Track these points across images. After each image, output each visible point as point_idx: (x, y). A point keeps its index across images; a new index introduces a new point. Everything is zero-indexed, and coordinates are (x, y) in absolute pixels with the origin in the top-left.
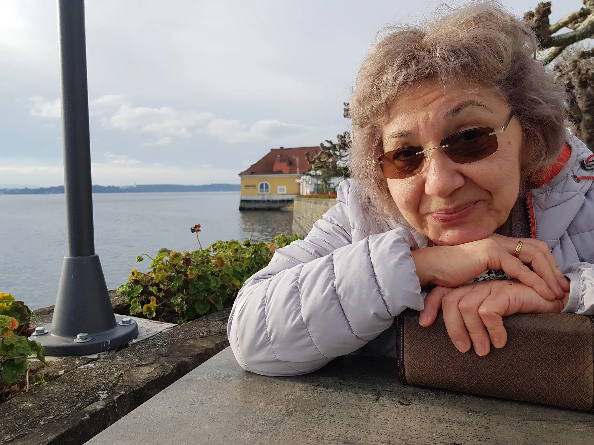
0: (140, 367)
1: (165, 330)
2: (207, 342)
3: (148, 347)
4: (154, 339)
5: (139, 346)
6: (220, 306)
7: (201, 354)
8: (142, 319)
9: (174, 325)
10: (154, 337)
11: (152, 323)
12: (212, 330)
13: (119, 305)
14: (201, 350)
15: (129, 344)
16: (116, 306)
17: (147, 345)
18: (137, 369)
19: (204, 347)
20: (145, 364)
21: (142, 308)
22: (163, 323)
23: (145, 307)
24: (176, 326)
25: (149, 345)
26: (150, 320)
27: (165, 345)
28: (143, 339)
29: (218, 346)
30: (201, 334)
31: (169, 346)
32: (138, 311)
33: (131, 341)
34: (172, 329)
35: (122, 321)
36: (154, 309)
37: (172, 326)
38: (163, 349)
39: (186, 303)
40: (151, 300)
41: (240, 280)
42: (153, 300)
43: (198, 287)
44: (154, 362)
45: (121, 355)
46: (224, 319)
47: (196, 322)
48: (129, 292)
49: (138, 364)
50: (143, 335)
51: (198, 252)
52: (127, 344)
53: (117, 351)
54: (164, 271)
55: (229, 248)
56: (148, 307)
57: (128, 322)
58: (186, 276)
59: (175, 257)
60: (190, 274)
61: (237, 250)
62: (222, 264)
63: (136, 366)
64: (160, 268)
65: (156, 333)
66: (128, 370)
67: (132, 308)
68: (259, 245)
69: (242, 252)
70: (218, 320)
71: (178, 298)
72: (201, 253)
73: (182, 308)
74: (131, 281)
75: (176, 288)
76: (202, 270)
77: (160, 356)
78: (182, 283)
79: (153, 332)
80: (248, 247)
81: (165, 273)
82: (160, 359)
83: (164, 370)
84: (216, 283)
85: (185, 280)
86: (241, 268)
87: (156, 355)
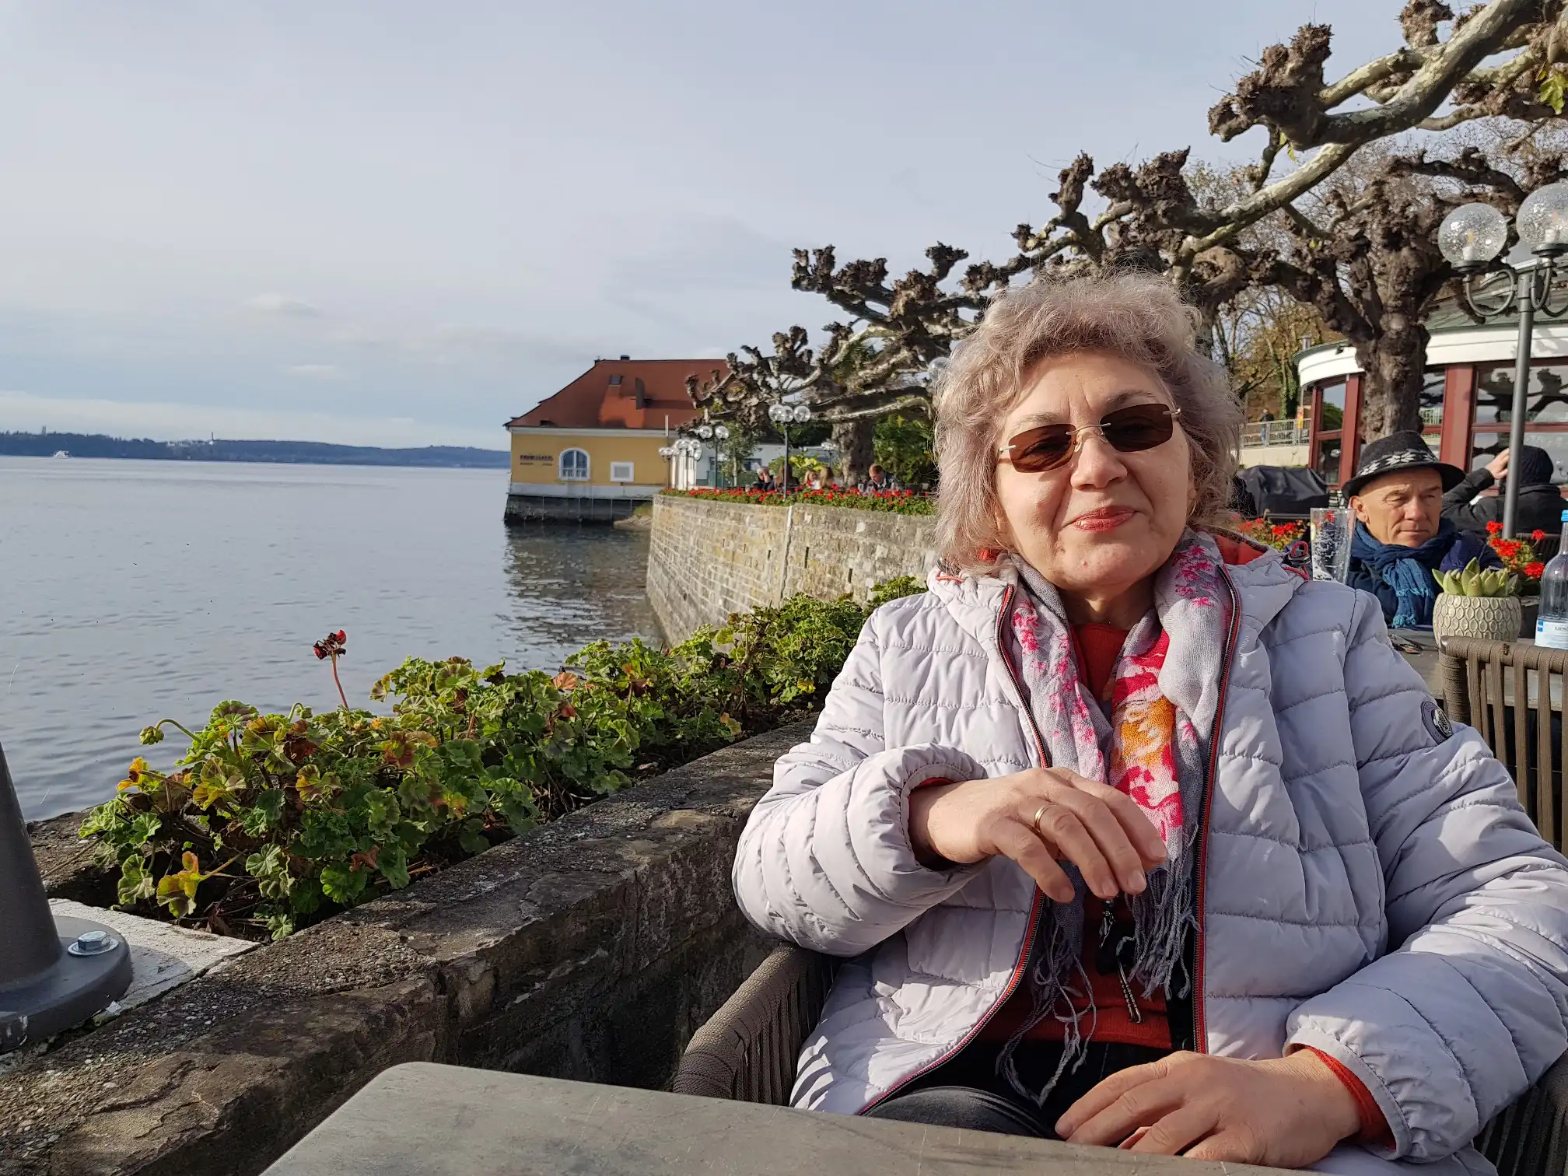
0: (115, 1114)
1: (217, 964)
2: (342, 1012)
3: (154, 1029)
4: (178, 1000)
5: (127, 1027)
6: (398, 876)
7: (320, 1055)
8: (153, 921)
9: (250, 944)
10: (179, 991)
11: (180, 937)
12: (364, 965)
13: (88, 868)
14: (321, 1043)
15: (96, 1019)
16: (75, 873)
17: (152, 1025)
18: (106, 1121)
19: (330, 1030)
20: (132, 1100)
21: (155, 884)
22: (214, 939)
23: (164, 882)
24: (254, 948)
25: (159, 1022)
26: (176, 928)
27: (209, 1022)
28: (145, 1000)
29: (378, 1024)
30: (328, 980)
31: (220, 1028)
32: (143, 893)
33: (104, 1010)
34: (240, 962)
35: (80, 942)
36: (190, 889)
37: (243, 949)
38: (199, 1040)
39: (293, 873)
40: (185, 863)
41: (465, 790)
42: (190, 862)
43: (329, 825)
44: (165, 1091)
45: (63, 1064)
46: (403, 922)
47: (317, 932)
48: (118, 832)
49: (109, 1102)
50: (146, 984)
51: (335, 717)
52: (90, 1021)
53: (52, 1048)
54: (223, 778)
55: (442, 685)
56: (175, 884)
57: (96, 944)
58: (293, 792)
59: (261, 735)
60: (305, 788)
61: (463, 694)
62: (407, 755)
63: (104, 1110)
64: (214, 768)
65: (183, 979)
66: (76, 1126)
67: (126, 884)
68: (528, 680)
69: (478, 698)
70: (386, 928)
71: (268, 858)
72: (343, 721)
73: (277, 887)
74: (127, 799)
75: (262, 827)
76: (345, 777)
77: (186, 1068)
78: (280, 814)
79: (180, 970)
80: (497, 684)
81: (227, 784)
82: (186, 1080)
83: (193, 1124)
84: (388, 812)
85: (291, 806)
86: (469, 757)
87: (175, 1065)
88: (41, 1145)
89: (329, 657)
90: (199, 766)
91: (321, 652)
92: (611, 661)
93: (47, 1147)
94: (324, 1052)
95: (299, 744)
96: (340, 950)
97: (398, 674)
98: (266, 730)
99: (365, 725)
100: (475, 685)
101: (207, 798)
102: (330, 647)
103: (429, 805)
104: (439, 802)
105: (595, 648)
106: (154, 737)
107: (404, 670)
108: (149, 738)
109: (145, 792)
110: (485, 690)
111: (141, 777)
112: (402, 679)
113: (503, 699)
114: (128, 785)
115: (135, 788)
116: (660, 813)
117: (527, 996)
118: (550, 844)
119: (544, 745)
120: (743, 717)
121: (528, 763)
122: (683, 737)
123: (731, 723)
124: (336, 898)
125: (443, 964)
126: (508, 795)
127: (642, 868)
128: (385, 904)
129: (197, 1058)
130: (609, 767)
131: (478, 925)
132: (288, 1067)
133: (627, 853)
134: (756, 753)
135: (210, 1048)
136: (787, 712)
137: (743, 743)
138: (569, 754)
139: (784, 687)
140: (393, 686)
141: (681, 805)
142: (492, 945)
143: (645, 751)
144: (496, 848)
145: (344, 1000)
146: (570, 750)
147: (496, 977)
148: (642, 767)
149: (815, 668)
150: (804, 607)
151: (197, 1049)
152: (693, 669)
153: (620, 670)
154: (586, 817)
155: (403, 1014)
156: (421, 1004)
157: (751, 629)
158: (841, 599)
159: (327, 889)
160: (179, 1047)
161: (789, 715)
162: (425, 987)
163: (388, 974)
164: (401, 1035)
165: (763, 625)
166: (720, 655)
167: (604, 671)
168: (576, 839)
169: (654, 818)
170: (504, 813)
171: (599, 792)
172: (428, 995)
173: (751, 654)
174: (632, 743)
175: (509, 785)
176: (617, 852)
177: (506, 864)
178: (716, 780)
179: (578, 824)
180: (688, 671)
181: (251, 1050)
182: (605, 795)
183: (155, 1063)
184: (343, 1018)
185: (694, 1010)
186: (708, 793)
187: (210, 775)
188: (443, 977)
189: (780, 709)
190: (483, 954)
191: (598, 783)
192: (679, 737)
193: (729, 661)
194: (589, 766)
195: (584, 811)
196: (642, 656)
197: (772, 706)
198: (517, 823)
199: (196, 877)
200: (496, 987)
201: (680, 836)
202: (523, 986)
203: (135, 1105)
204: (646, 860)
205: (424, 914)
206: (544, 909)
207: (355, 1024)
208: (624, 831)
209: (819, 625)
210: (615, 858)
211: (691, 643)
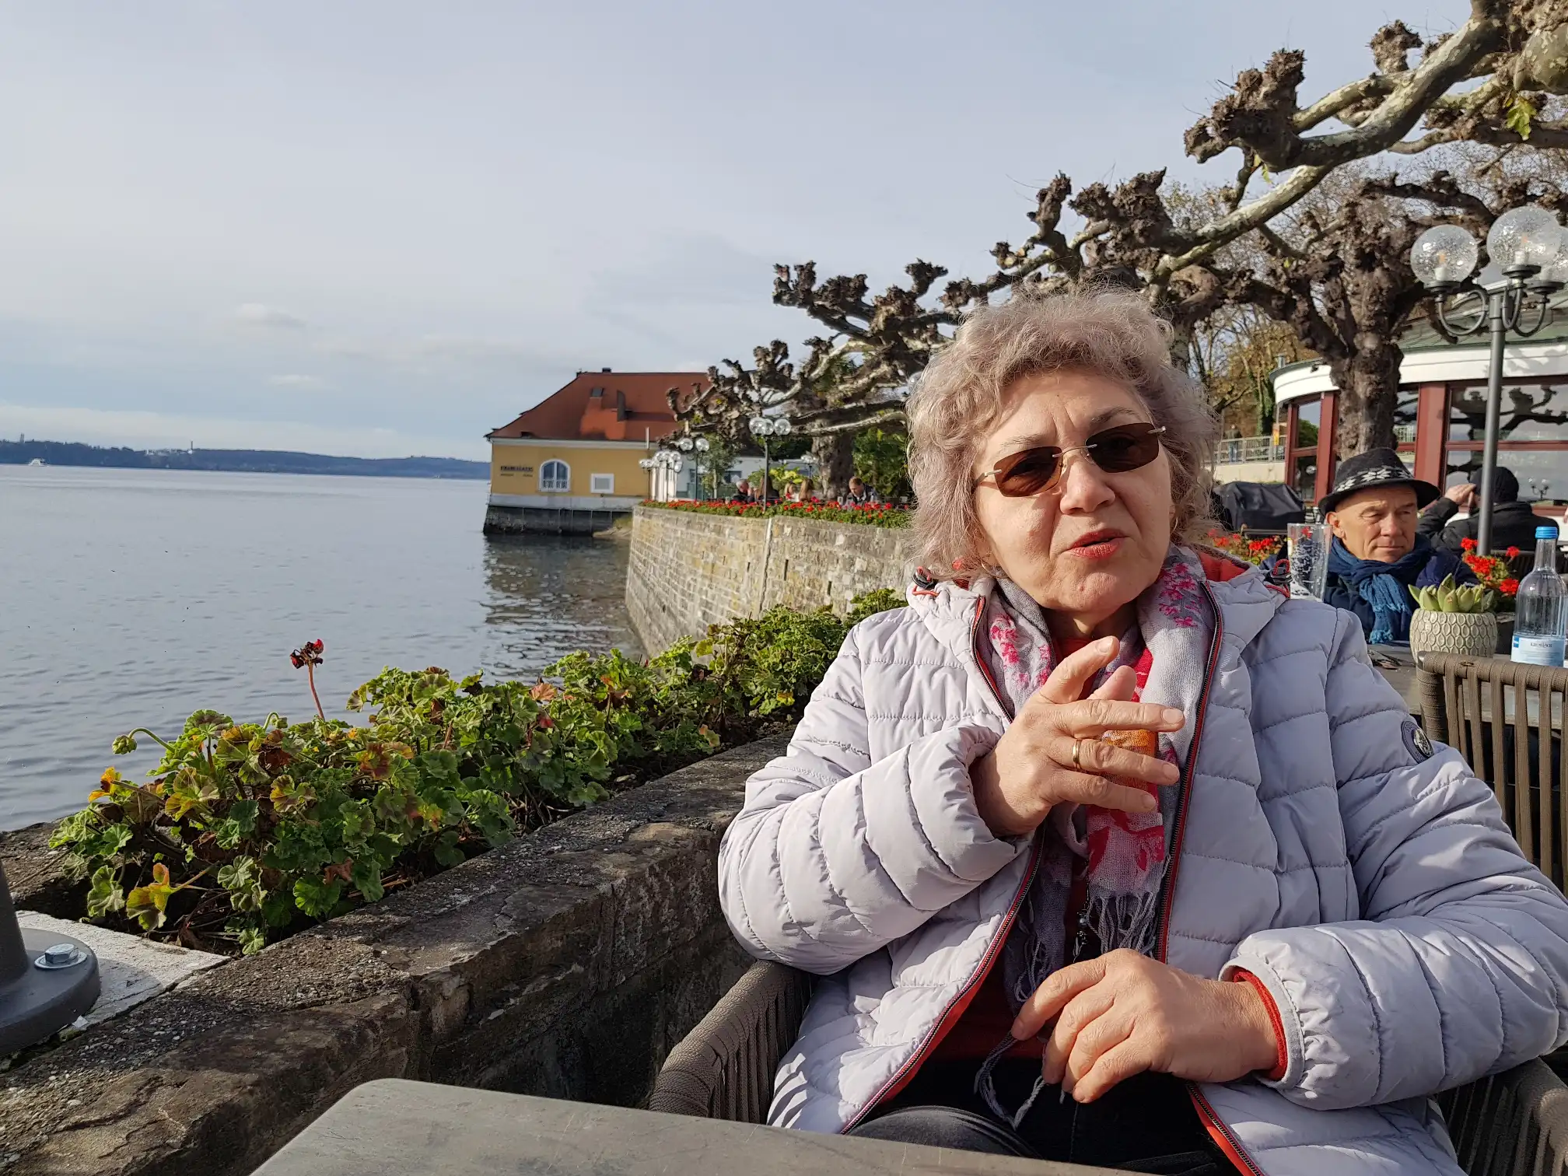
0: (79, 1132)
1: (186, 978)
2: (313, 1028)
3: (121, 1045)
4: (145, 1017)
5: (94, 1042)
6: (372, 889)
7: (289, 1072)
8: (122, 934)
9: (221, 958)
10: (148, 1005)
11: (150, 951)
12: (336, 980)
13: (57, 880)
14: (291, 1059)
15: (62, 1034)
16: (44, 885)
17: (119, 1040)
18: (69, 1140)
19: (302, 1046)
20: (97, 1118)
21: (125, 896)
22: (184, 953)
23: (135, 894)
24: (225, 963)
25: (126, 1037)
26: (145, 941)
27: (177, 1038)
28: (110, 1015)
29: (349, 1040)
30: (299, 995)
31: (189, 1043)
32: (112, 906)
33: (70, 1025)
34: (210, 977)
35: (47, 955)
36: (161, 901)
37: (213, 964)
38: (167, 1056)
39: (265, 886)
40: (155, 875)
41: (442, 802)
42: (161, 873)
43: (303, 837)
44: (131, 1109)
45: (26, 1081)
46: (377, 936)
47: (289, 946)
48: (89, 842)
49: (73, 1119)
50: (114, 999)
52: (56, 1036)
53: (16, 1064)
54: (196, 788)
55: (420, 696)
56: (145, 897)
57: (64, 957)
58: (267, 803)
59: (235, 745)
60: (279, 799)
61: (440, 704)
62: (382, 767)
63: (67, 1129)
64: (187, 778)
65: (155, 992)
66: (37, 1145)
68: (506, 691)
69: (455, 709)
71: (240, 870)
72: (318, 731)
73: (249, 900)
74: (98, 810)
75: (235, 839)
76: (320, 787)
77: (154, 1084)
78: (253, 825)
79: (149, 985)
80: (475, 695)
81: (200, 794)
82: (153, 1097)
83: (160, 1142)
84: (362, 823)
85: (264, 817)
86: (445, 768)
87: (142, 1082)
88: (3, 1164)
89: (305, 667)
90: (173, 776)
91: (298, 661)
92: (590, 671)
93: (8, 1166)
94: (295, 1069)
95: (274, 754)
96: (312, 965)
97: (376, 683)
98: (241, 740)
99: (341, 735)
100: (453, 695)
101: (179, 809)
102: (308, 656)
103: (405, 816)
104: (414, 814)
105: (573, 659)
106: (127, 747)
107: (381, 680)
108: (121, 748)
109: (116, 802)
110: (462, 700)
111: (113, 788)
112: (379, 690)
113: (481, 709)
114: (98, 796)
115: (106, 799)
116: (638, 826)
117: (500, 1012)
118: (526, 857)
119: (521, 757)
120: (721, 729)
121: (505, 776)
122: (662, 749)
123: (709, 735)
124: (309, 911)
125: (416, 978)
126: (484, 807)
127: (619, 881)
128: (358, 918)
129: (165, 1074)
130: (586, 779)
131: (451, 941)
132: (256, 1084)
133: (604, 866)
134: (734, 765)
135: (178, 1065)
136: (766, 724)
137: (722, 755)
138: (545, 765)
139: (763, 699)
140: (370, 696)
141: (659, 817)
142: (466, 960)
143: (623, 764)
144: (472, 861)
145: (316, 1016)
146: (547, 762)
147: (470, 992)
148: (620, 779)
149: (794, 681)
150: (784, 619)
151: (165, 1065)
152: (672, 680)
153: (598, 681)
154: (563, 829)
155: (375, 1029)
156: (392, 1020)
157: (731, 640)
158: (821, 612)
159: (300, 902)
160: (146, 1063)
161: (768, 727)
162: (397, 1002)
163: (361, 989)
164: (373, 1050)
165: (742, 637)
166: (698, 667)
167: (582, 682)
168: (552, 852)
169: (631, 831)
170: (479, 825)
171: (577, 804)
172: (401, 1012)
173: (730, 665)
174: (610, 754)
175: (485, 796)
176: (594, 866)
177: (480, 878)
178: (694, 793)
179: (553, 837)
180: (667, 683)
181: (220, 1066)
182: (583, 807)
183: (122, 1079)
184: (315, 1034)
185: (671, 1028)
186: (686, 806)
187: (183, 786)
188: (417, 993)
189: (759, 721)
190: (456, 970)
191: (576, 795)
192: (657, 748)
193: (708, 673)
194: (566, 778)
195: (561, 823)
196: (621, 667)
197: (751, 718)
198: (494, 835)
199: (167, 889)
200: (470, 1004)
201: (658, 849)
202: (498, 1002)
203: (100, 1123)
204: (623, 873)
205: (398, 928)
206: (519, 923)
207: (326, 1040)
208: (599, 845)
209: (799, 637)
210: (592, 871)
211: (670, 655)
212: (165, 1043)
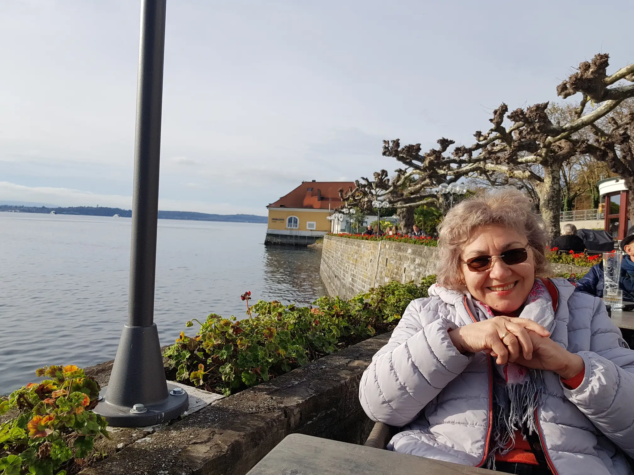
0: (196, 445)
1: (214, 401)
2: (257, 420)
3: (200, 421)
4: (205, 413)
5: (192, 419)
6: (266, 377)
8: (190, 387)
9: (222, 396)
10: (204, 409)
11: (200, 392)
12: (261, 405)
14: (252, 429)
15: (181, 416)
17: (199, 419)
18: (194, 447)
19: (255, 425)
20: (200, 441)
21: (189, 375)
22: (211, 394)
23: (193, 374)
24: (224, 398)
25: (201, 418)
26: (198, 389)
27: (216, 420)
28: (194, 411)
29: (269, 425)
30: (250, 409)
31: (221, 422)
32: (185, 377)
33: (183, 414)
34: (221, 402)
35: (174, 391)
36: (201, 377)
37: (221, 398)
38: (215, 425)
39: (234, 374)
40: (199, 368)
41: (285, 348)
42: (201, 367)
43: (247, 357)
44: (209, 440)
45: (176, 429)
46: (271, 393)
47: (243, 394)
48: (176, 356)
49: (194, 441)
50: (194, 407)
51: (248, 321)
52: (180, 417)
53: (170, 424)
54: (213, 339)
55: (274, 311)
56: (195, 375)
57: (179, 392)
58: (236, 346)
59: (225, 326)
60: (240, 344)
61: (280, 314)
62: (271, 335)
63: (192, 444)
64: (210, 336)
65: (205, 405)
66: (185, 447)
67: (179, 374)
68: (303, 310)
69: (286, 316)
70: (266, 394)
71: (227, 367)
72: (251, 322)
73: (229, 378)
74: (180, 345)
75: (225, 357)
76: (252, 341)
77: (213, 433)
78: (232, 353)
79: (203, 403)
80: (292, 311)
81: (214, 342)
82: (214, 437)
83: (220, 450)
84: (265, 354)
85: (235, 350)
86: (287, 337)
87: (210, 432)
88: (178, 452)
89: (246, 300)
91: (244, 298)
92: (329, 304)
93: (179, 453)
95: (237, 329)
96: (252, 400)
97: (256, 306)
98: (227, 324)
100: (285, 311)
101: (208, 346)
102: (246, 297)
104: (278, 352)
105: (323, 299)
106: (190, 325)
107: (259, 304)
108: (188, 325)
109: (185, 343)
110: (288, 313)
111: (183, 338)
112: (257, 308)
113: (295, 316)
114: (179, 341)
115: (181, 342)
116: (351, 361)
117: (311, 422)
118: (314, 369)
119: (309, 334)
120: (375, 326)
121: (303, 340)
122: (354, 334)
123: (371, 329)
124: (246, 383)
125: (286, 407)
126: (298, 351)
127: (347, 380)
128: (263, 386)
129: (216, 430)
130: (330, 344)
131: (295, 396)
132: (244, 436)
133: (342, 374)
134: (382, 341)
135: (219, 428)
136: (390, 326)
137: (377, 337)
138: (318, 338)
139: (388, 316)
140: (254, 310)
141: (358, 358)
142: (301, 402)
143: (341, 339)
144: (296, 370)
145: (257, 416)
146: (318, 336)
147: (301, 414)
148: (339, 344)
149: (401, 310)
150: (396, 286)
151: (215, 427)
152: (357, 308)
153: (332, 308)
154: (324, 361)
155: (276, 423)
156: (281, 420)
157: (378, 294)
158: (409, 283)
159: (244, 380)
160: (209, 427)
161: (391, 327)
162: (281, 414)
163: (269, 409)
164: (276, 429)
165: (383, 293)
166: (366, 304)
167: (326, 308)
168: (322, 368)
169: (349, 363)
170: (296, 357)
171: (327, 352)
172: (283, 417)
173: (378, 303)
174: (337, 334)
175: (297, 347)
176: (338, 374)
177: (300, 376)
178: (369, 350)
179: (323, 363)
180: (355, 309)
181: (232, 429)
182: (329, 354)
183: (204, 431)
184: (258, 422)
186: (367, 355)
187: (209, 339)
188: (286, 411)
189: (387, 325)
190: (298, 405)
191: (326, 349)
192: (352, 333)
193: (371, 305)
194: (323, 343)
195: (323, 359)
196: (339, 303)
197: (384, 323)
198: (301, 362)
199: (203, 372)
200: (301, 418)
201: (360, 370)
202: (310, 418)
203: (201, 443)
204: (349, 377)
205: (276, 390)
206: (316, 392)
207: (262, 424)
208: (339, 367)
209: (403, 293)
210: (338, 376)
211: (356, 298)
212: (213, 421)
